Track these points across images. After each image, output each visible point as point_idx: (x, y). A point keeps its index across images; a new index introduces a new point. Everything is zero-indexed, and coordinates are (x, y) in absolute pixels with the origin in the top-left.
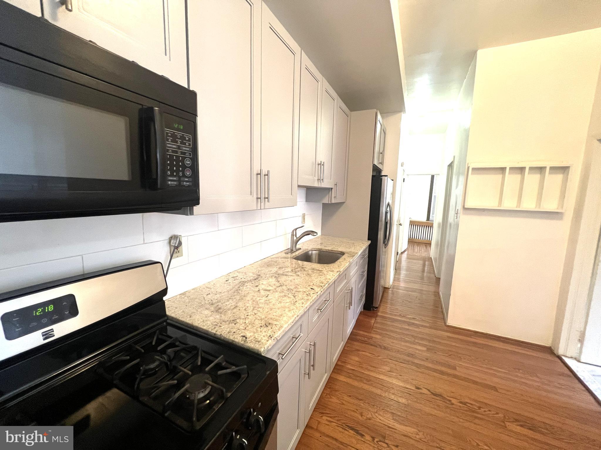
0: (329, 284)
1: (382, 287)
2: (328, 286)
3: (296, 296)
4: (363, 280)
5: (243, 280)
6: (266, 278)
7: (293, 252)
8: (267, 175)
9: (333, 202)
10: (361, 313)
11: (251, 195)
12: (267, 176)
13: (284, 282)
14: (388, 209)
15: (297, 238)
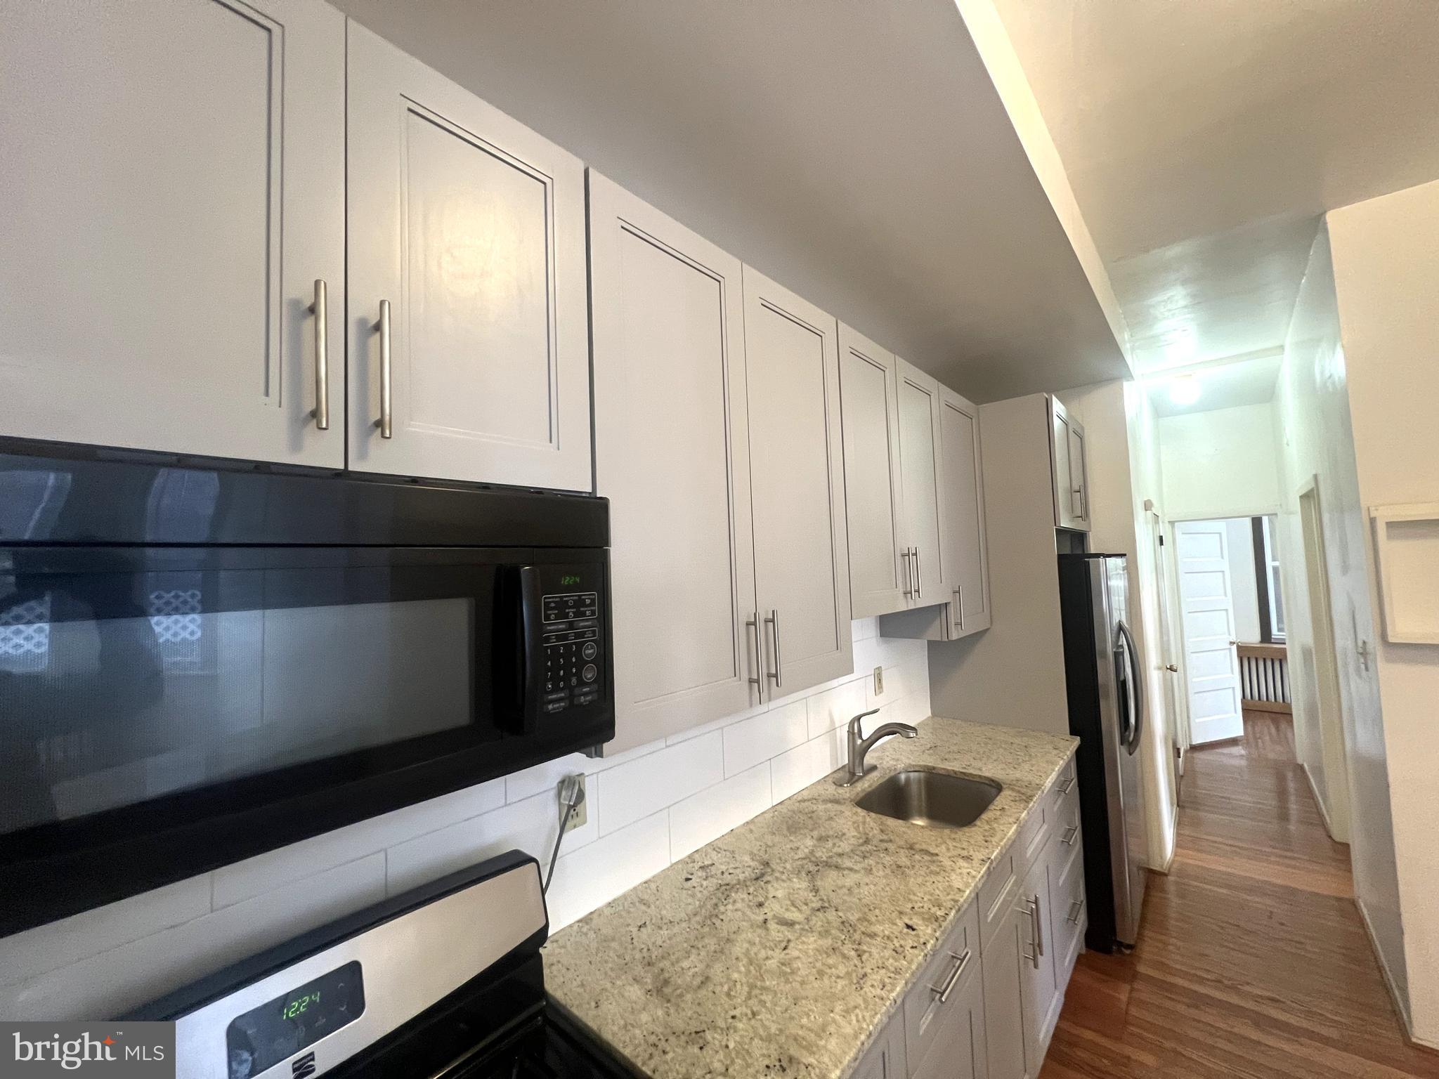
0: (959, 910)
1: (1140, 868)
2: (958, 916)
3: (865, 952)
4: (1072, 857)
5: (727, 878)
6: (784, 877)
7: (857, 781)
8: (773, 621)
9: (955, 636)
10: (1080, 961)
11: (735, 676)
12: (772, 623)
13: (832, 895)
14: (1123, 641)
15: (863, 741)
